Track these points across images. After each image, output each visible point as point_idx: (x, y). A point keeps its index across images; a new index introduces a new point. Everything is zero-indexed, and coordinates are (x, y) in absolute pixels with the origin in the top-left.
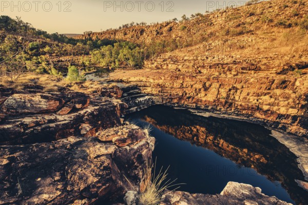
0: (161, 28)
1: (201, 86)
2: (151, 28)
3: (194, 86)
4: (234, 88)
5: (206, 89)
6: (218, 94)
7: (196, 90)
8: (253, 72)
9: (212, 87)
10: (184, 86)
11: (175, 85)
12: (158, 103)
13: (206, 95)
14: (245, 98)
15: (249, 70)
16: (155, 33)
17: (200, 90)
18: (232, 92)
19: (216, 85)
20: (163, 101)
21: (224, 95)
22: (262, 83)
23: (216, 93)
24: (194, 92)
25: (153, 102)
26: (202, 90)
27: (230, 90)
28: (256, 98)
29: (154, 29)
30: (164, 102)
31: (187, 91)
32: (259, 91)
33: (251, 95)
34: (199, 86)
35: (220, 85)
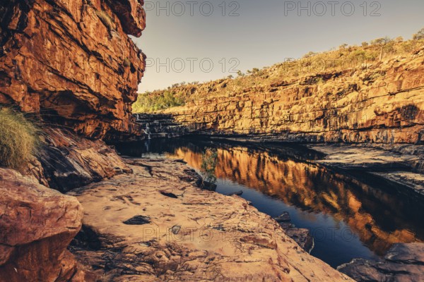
0: (214, 85)
1: (234, 107)
2: (204, 86)
3: (228, 108)
4: (265, 103)
5: (240, 110)
6: (252, 113)
7: (230, 112)
8: (281, 87)
9: (245, 106)
10: (218, 109)
11: (209, 109)
12: (192, 131)
13: (241, 116)
14: (278, 113)
15: (278, 86)
16: (208, 90)
17: (234, 111)
18: (264, 110)
19: (248, 104)
20: (196, 128)
21: (258, 113)
22: (289, 94)
23: (250, 112)
24: (228, 114)
25: (186, 130)
26: (236, 110)
27: (262, 107)
28: (287, 111)
29: (207, 86)
30: (198, 128)
31: (221, 115)
32: (289, 103)
33: (282, 108)
34: (232, 107)
35: (252, 103)
